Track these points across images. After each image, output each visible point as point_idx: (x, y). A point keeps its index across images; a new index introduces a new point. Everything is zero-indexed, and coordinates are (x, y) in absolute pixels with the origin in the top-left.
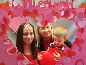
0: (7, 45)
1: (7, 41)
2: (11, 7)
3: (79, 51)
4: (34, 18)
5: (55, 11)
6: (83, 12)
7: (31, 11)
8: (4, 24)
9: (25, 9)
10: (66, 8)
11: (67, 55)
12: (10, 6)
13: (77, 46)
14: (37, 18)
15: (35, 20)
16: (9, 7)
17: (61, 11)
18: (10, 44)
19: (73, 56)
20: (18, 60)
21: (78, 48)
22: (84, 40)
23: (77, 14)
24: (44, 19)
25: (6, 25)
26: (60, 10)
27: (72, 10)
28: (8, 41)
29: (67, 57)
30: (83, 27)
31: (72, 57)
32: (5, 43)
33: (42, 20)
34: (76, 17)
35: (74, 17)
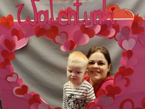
0: (13, 82)
1: (12, 76)
2: (16, 22)
3: (126, 85)
4: (54, 39)
5: (86, 26)
6: (130, 25)
7: (48, 27)
8: (7, 49)
9: (37, 25)
10: (103, 21)
11: (107, 93)
12: (14, 21)
13: (123, 78)
14: (58, 39)
15: (55, 42)
16: (13, 23)
18: (17, 80)
20: (31, 105)
21: (125, 82)
22: (133, 69)
23: (120, 30)
24: (69, 40)
25: (9, 52)
26: (94, 24)
27: (113, 23)
28: (14, 75)
29: (108, 95)
30: (131, 49)
31: (116, 96)
32: (9, 79)
34: (119, 34)
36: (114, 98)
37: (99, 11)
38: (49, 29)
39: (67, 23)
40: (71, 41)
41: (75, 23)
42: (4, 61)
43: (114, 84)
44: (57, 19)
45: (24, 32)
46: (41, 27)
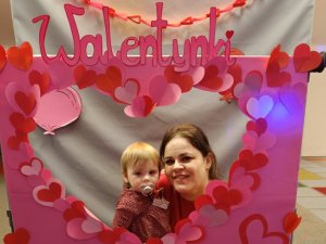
0: (33, 177)
1: (30, 165)
2: (38, 58)
3: (254, 188)
4: (112, 92)
5: (176, 69)
6: (263, 68)
7: (101, 70)
8: (21, 111)
9: (80, 63)
10: (211, 58)
11: (215, 201)
12: (34, 56)
13: (246, 174)
14: (119, 92)
15: (115, 99)
16: (32, 60)
17: (194, 68)
18: (40, 172)
19: (235, 203)
20: (68, 221)
21: (250, 181)
22: (267, 155)
23: (244, 77)
24: (141, 95)
25: (26, 117)
26: (191, 65)
27: (229, 64)
28: (35, 162)
29: (217, 206)
30: (264, 117)
31: (232, 208)
32: (26, 170)
33: (134, 96)
34: (240, 86)
35: (233, 87)
36: (228, 212)
37: (202, 38)
38: (104, 72)
39: (140, 63)
40: (146, 97)
41: (155, 61)
42: (14, 134)
43: (230, 185)
44: (120, 53)
45: (54, 78)
46: (87, 68)
